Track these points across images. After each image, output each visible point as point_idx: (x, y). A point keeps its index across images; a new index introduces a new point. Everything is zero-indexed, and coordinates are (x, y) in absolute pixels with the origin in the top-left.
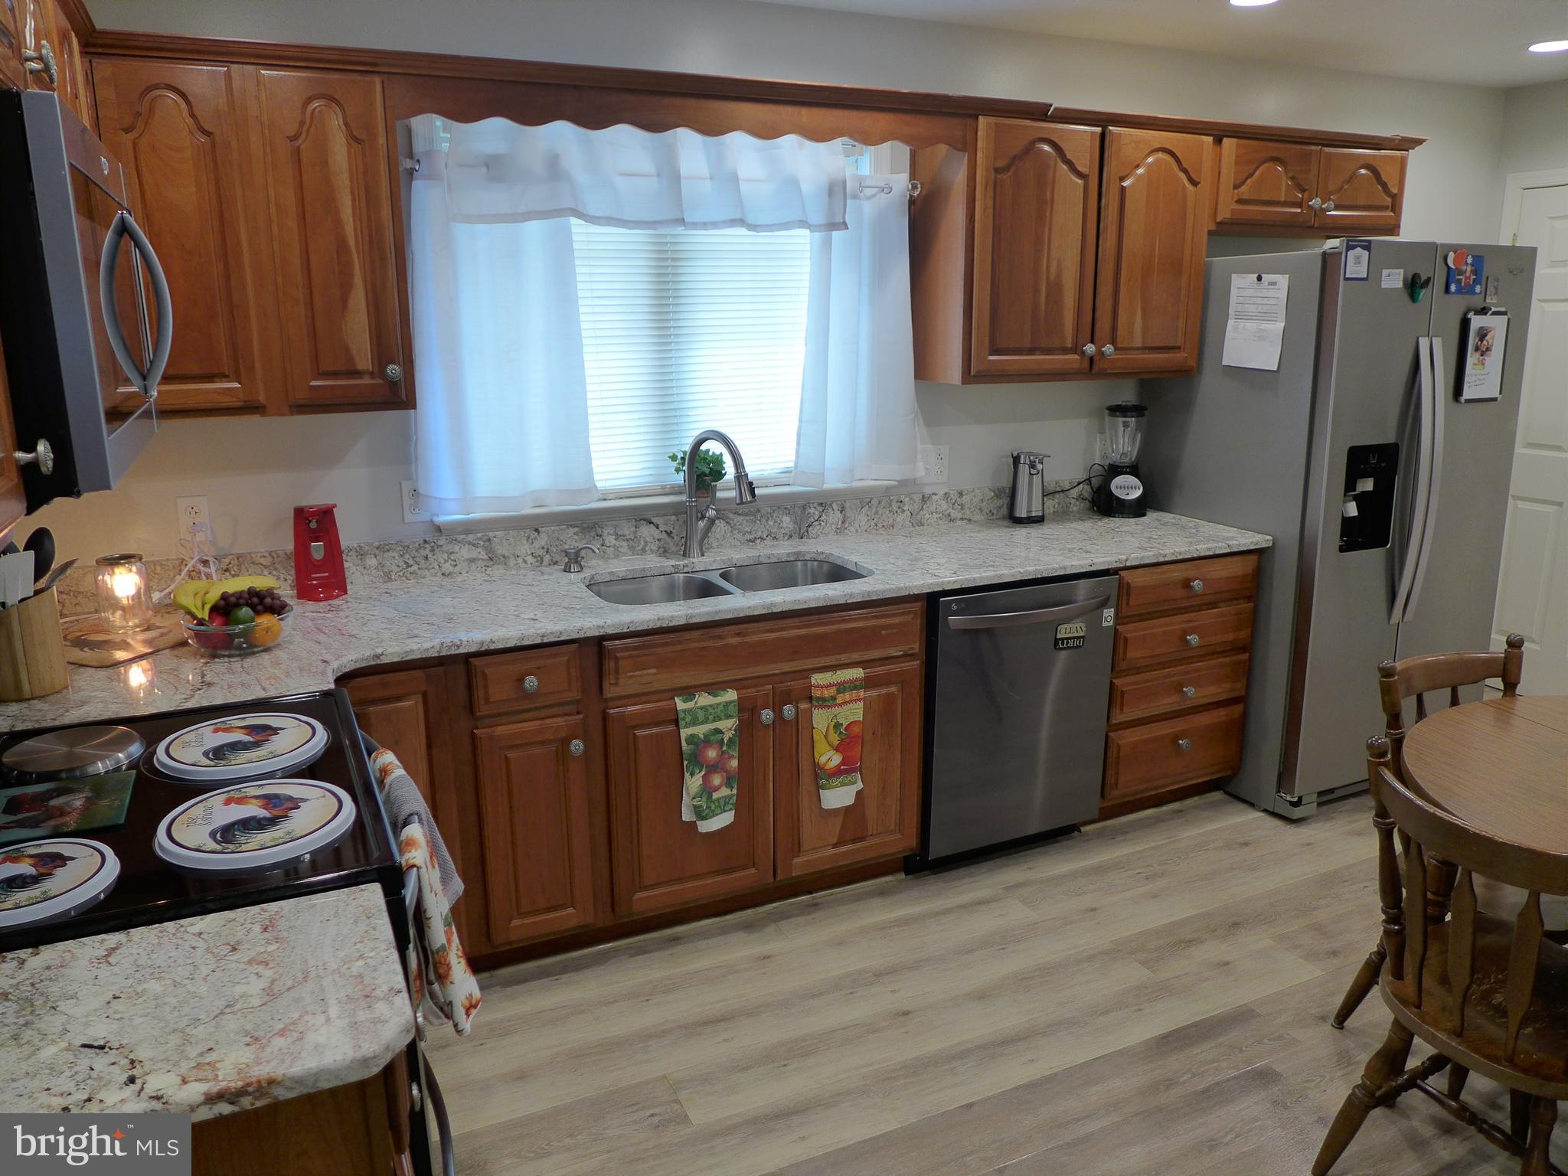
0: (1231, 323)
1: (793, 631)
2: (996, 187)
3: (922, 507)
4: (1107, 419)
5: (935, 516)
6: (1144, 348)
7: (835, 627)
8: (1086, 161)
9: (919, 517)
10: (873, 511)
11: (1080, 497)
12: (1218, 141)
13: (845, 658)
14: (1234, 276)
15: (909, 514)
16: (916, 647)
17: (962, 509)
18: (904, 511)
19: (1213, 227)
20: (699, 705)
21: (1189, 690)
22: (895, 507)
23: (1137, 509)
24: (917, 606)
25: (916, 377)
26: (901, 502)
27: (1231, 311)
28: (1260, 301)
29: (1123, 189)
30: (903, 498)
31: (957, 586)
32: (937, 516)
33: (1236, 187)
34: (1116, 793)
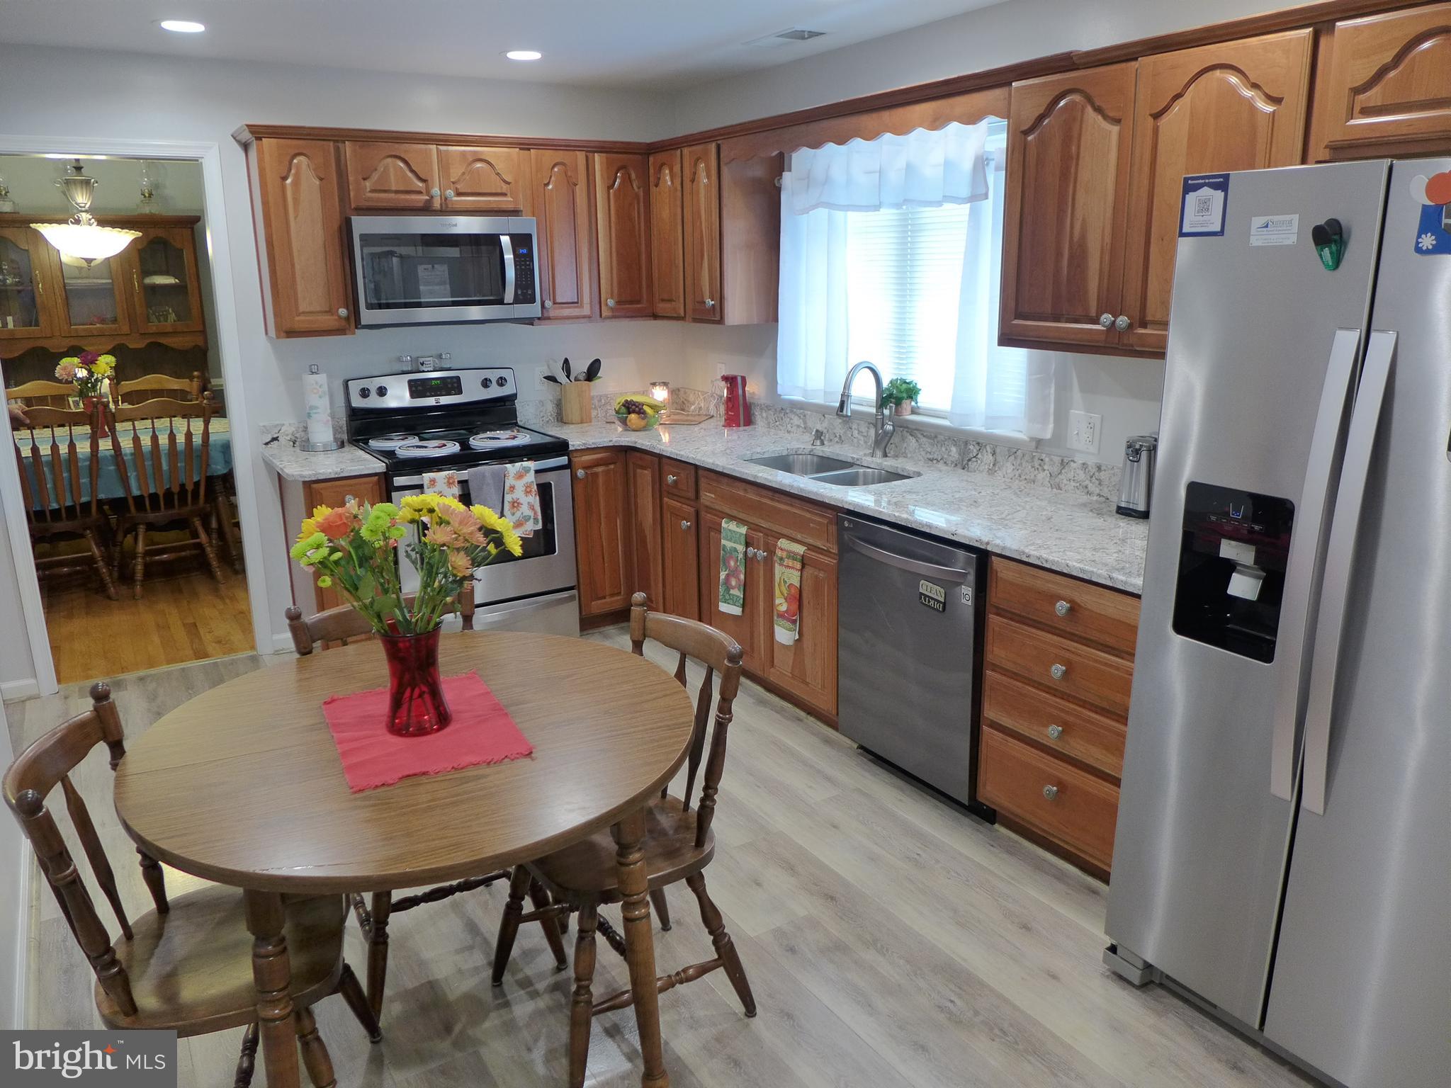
3: (1061, 471)
5: (1073, 484)
9: (1057, 480)
10: (1018, 463)
15: (1049, 475)
17: (1100, 484)
18: (1045, 470)
20: (729, 528)
22: (1036, 463)
26: (1042, 460)
29: (1156, 129)
30: (1043, 456)
32: (1074, 484)
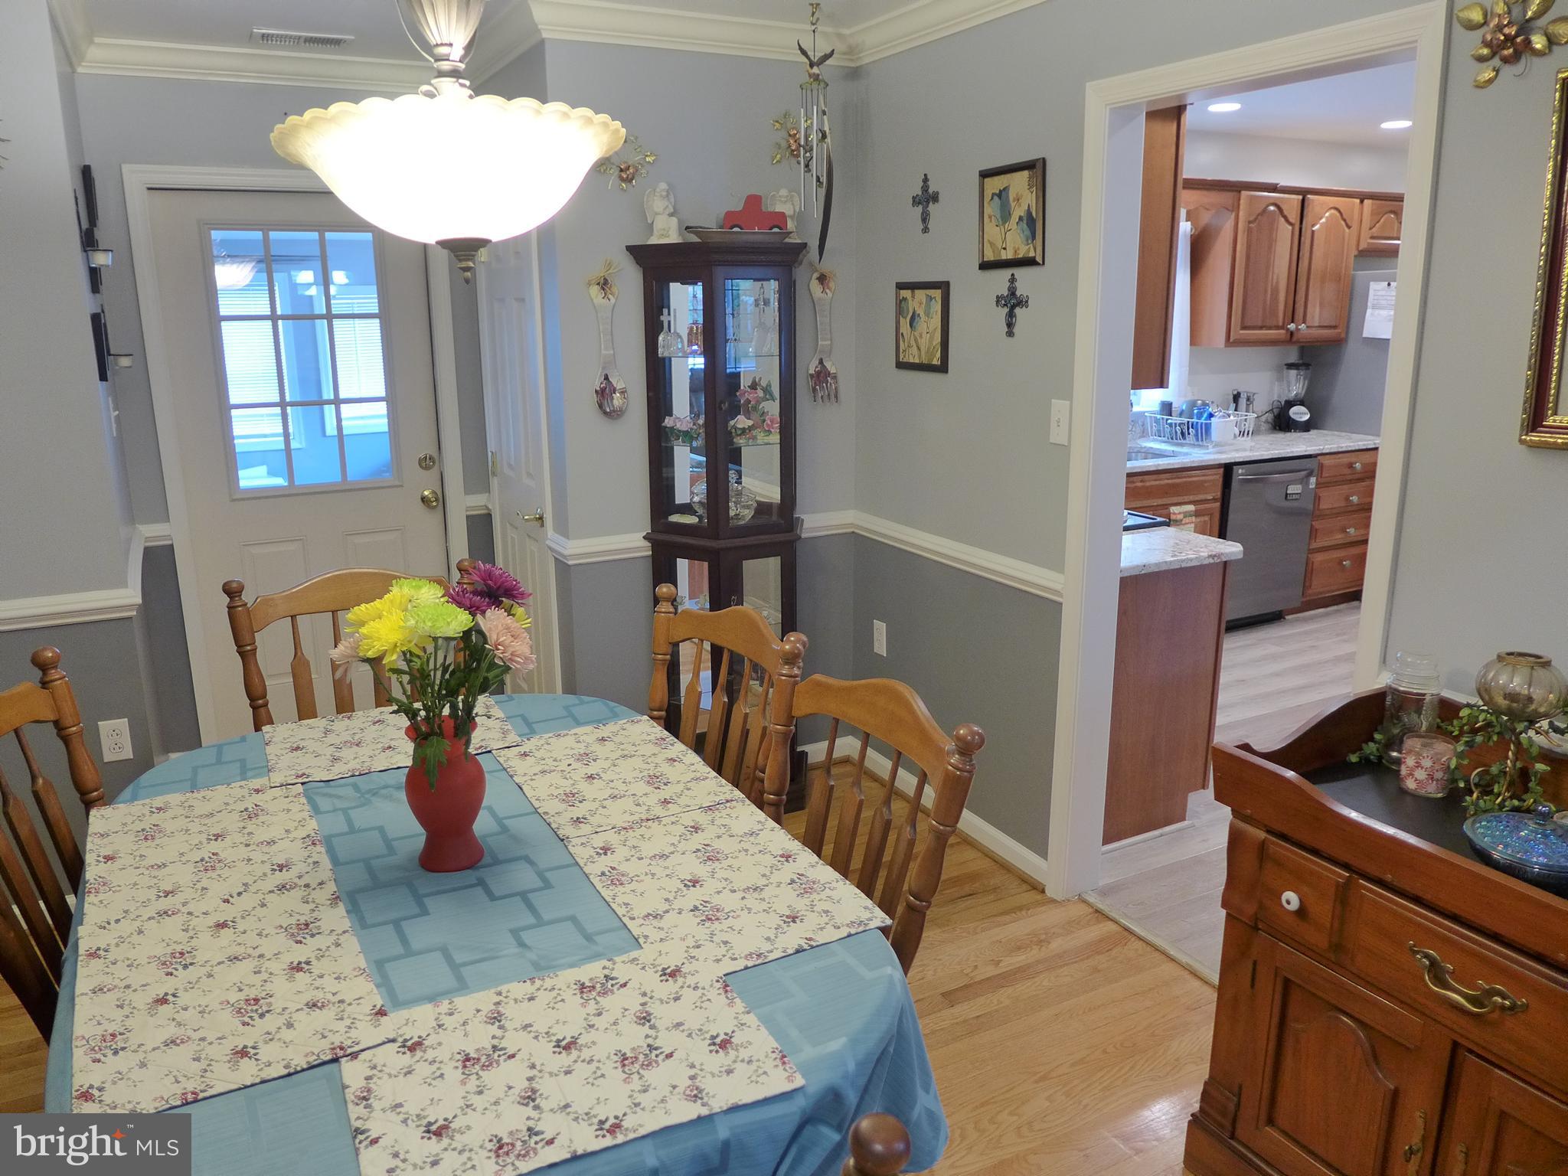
0: (1369, 311)
1: (1165, 481)
2: (1249, 231)
4: (1285, 371)
6: (1320, 327)
7: (1184, 480)
8: (1294, 217)
11: (1267, 422)
12: (1362, 202)
13: (1186, 499)
14: (1372, 283)
16: (1219, 494)
19: (1356, 253)
21: (1351, 531)
23: (1306, 427)
24: (1221, 470)
25: (1191, 344)
27: (1369, 304)
28: (1389, 298)
29: (1313, 232)
31: (1241, 460)
33: (1370, 229)
34: (1310, 592)
